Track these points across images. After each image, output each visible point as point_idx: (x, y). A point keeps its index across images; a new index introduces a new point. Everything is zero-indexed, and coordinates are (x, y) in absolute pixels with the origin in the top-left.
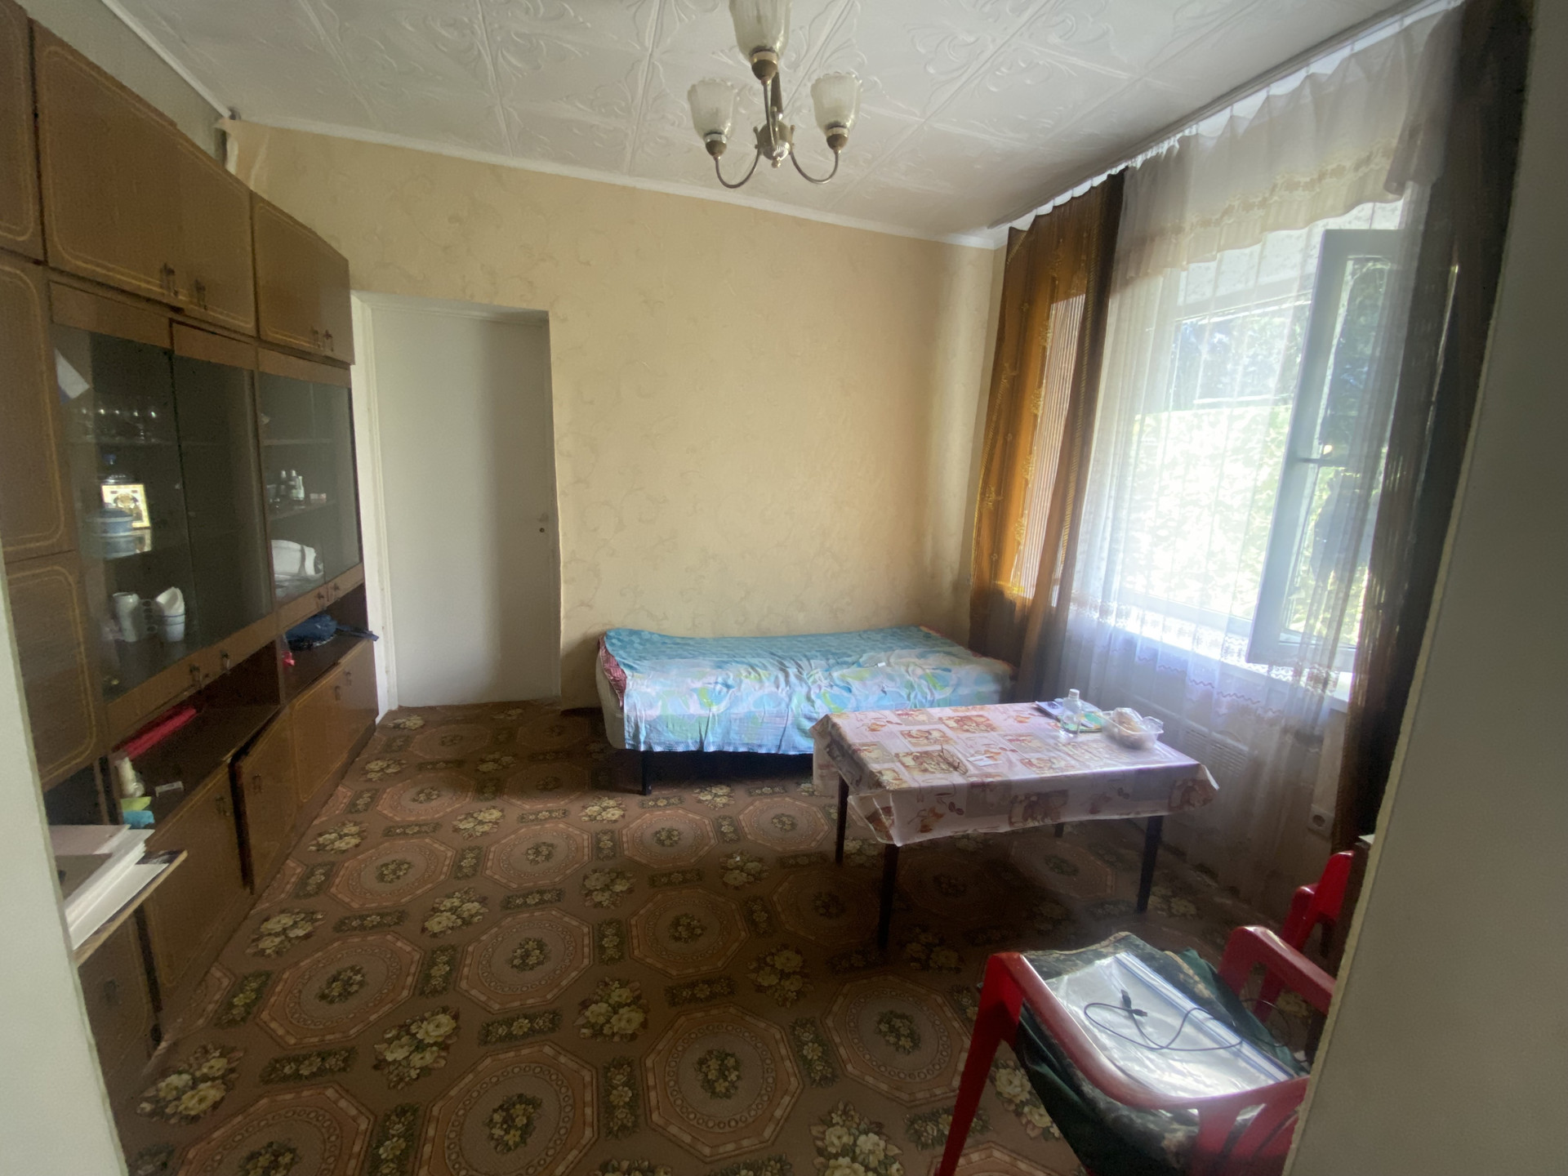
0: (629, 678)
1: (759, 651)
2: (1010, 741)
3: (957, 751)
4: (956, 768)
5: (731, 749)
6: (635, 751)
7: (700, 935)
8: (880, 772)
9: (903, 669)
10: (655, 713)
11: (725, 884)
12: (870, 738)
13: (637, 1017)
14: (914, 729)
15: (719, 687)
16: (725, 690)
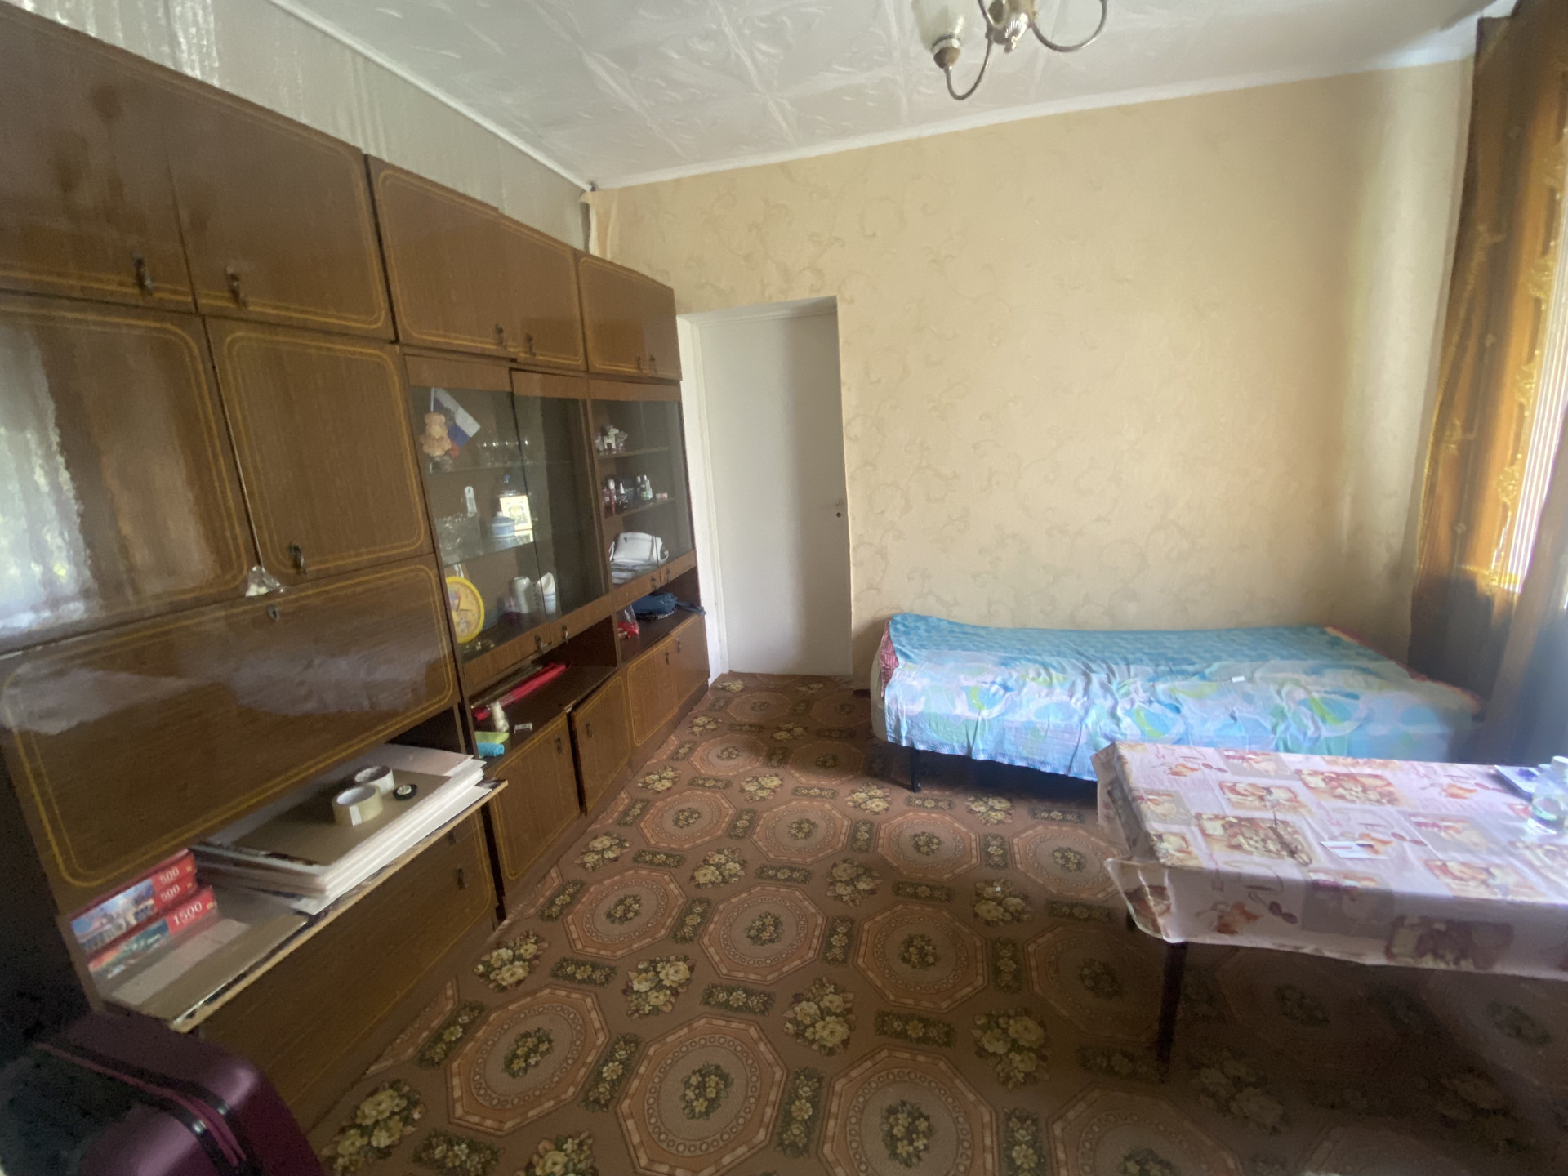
0: (900, 667)
2: (1419, 824)
3: (1306, 826)
4: (1293, 853)
5: (1006, 761)
6: (897, 745)
7: (933, 964)
8: (1160, 837)
9: (1272, 688)
10: (917, 708)
11: (976, 915)
12: (1166, 783)
13: (841, 1031)
14: (1243, 784)
15: (995, 688)
16: (1002, 692)
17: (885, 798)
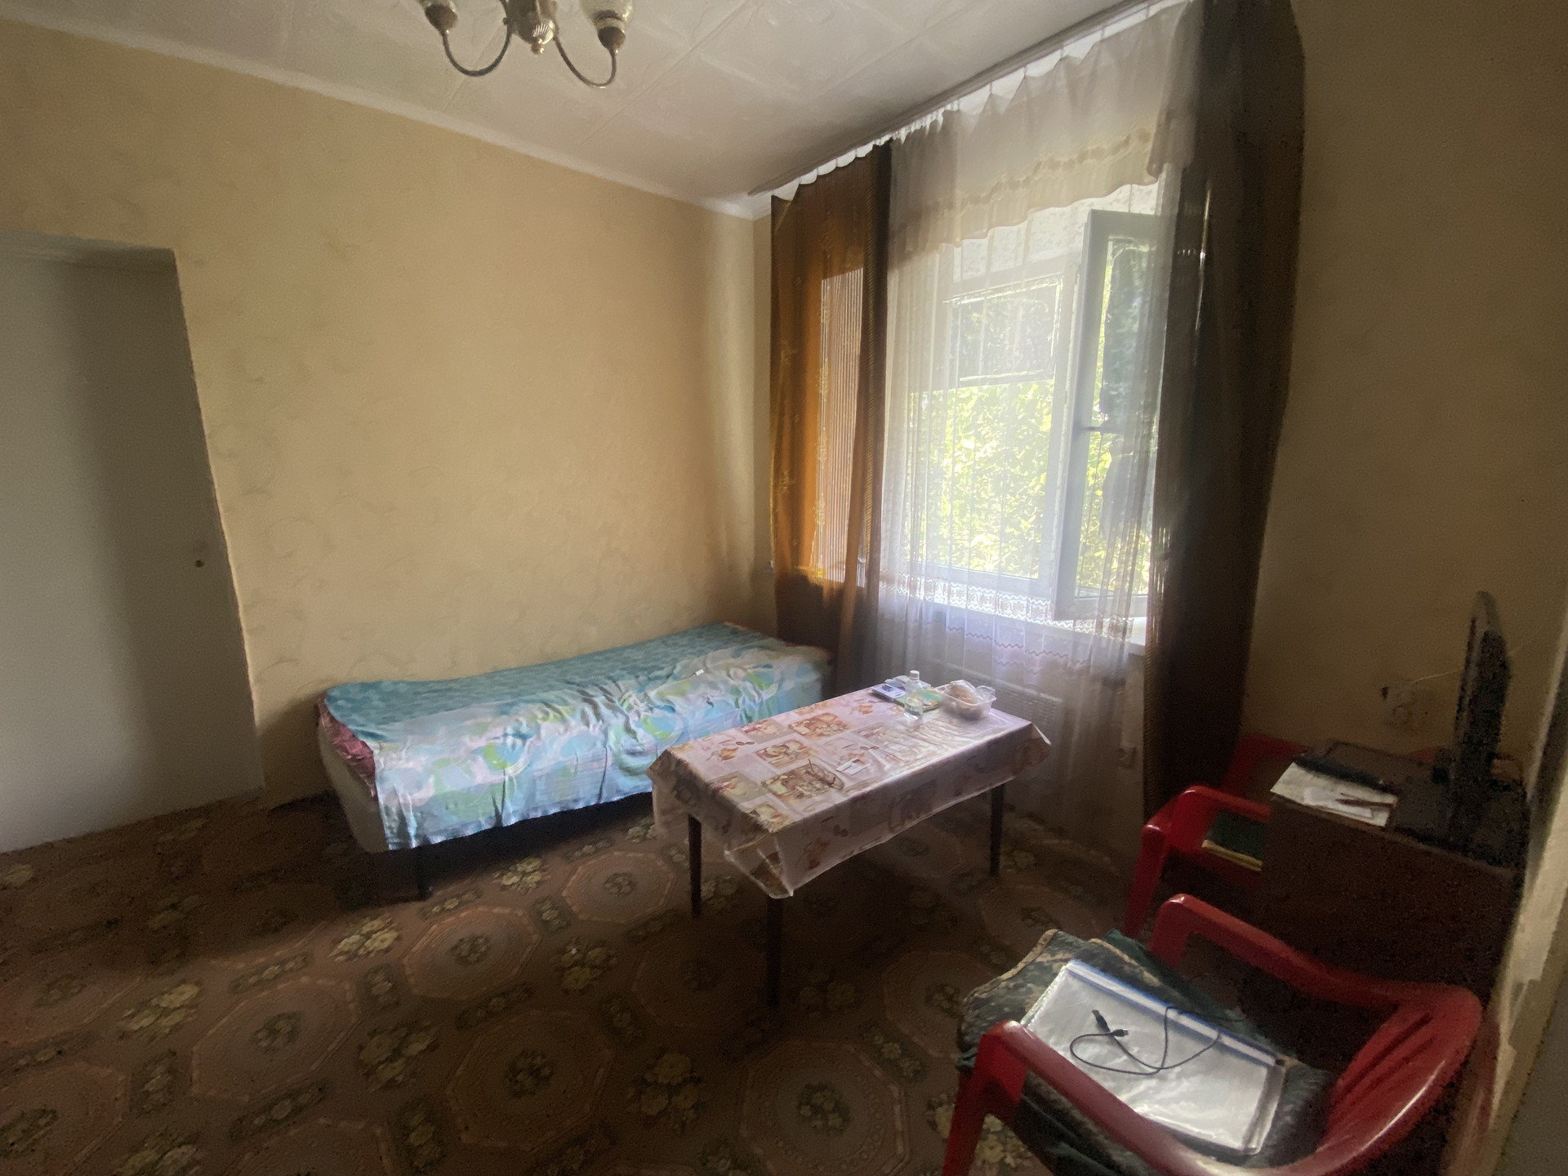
0: (376, 752)
1: (552, 682)
2: (866, 736)
3: (823, 761)
4: (830, 784)
5: (539, 814)
6: (404, 851)
8: (754, 812)
9: (724, 673)
10: (427, 793)
11: (567, 992)
12: (726, 769)
14: (769, 745)
15: (510, 740)
16: (519, 742)
17: (388, 926)
